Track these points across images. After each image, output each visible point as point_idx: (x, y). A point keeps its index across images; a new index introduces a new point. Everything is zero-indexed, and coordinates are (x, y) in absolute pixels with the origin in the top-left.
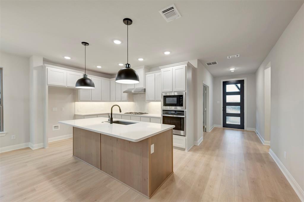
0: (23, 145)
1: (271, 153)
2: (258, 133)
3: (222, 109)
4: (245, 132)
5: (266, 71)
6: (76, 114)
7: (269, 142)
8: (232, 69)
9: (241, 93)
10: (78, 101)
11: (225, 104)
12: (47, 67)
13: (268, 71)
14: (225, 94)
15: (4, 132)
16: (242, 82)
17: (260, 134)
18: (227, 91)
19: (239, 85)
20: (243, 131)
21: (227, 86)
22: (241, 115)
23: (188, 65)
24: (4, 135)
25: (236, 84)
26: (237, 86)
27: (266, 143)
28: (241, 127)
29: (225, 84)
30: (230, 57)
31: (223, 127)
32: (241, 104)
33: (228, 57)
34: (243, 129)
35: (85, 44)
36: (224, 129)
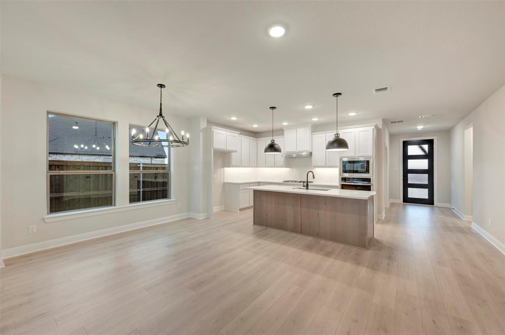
0: (185, 215)
1: (475, 227)
2: (455, 208)
3: (402, 178)
4: (435, 208)
5: (467, 132)
6: (225, 182)
7: (471, 217)
8: (420, 128)
9: (429, 156)
10: (230, 167)
11: (406, 172)
12: (213, 129)
13: (470, 132)
14: (406, 157)
15: (171, 200)
16: (430, 142)
17: (457, 210)
18: (409, 154)
19: (426, 147)
20: (433, 207)
21: (409, 147)
22: (430, 186)
23: (375, 127)
24: (173, 202)
25: (419, 145)
26: (421, 147)
27: (466, 218)
28: (430, 202)
29: (406, 144)
30: (423, 116)
31: (403, 202)
32: (430, 172)
33: (420, 117)
34: (433, 204)
35: (273, 108)
36: (404, 204)
